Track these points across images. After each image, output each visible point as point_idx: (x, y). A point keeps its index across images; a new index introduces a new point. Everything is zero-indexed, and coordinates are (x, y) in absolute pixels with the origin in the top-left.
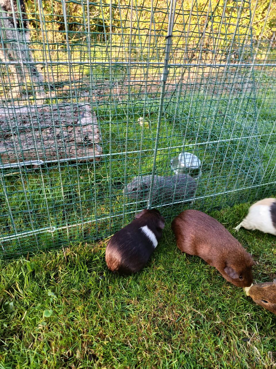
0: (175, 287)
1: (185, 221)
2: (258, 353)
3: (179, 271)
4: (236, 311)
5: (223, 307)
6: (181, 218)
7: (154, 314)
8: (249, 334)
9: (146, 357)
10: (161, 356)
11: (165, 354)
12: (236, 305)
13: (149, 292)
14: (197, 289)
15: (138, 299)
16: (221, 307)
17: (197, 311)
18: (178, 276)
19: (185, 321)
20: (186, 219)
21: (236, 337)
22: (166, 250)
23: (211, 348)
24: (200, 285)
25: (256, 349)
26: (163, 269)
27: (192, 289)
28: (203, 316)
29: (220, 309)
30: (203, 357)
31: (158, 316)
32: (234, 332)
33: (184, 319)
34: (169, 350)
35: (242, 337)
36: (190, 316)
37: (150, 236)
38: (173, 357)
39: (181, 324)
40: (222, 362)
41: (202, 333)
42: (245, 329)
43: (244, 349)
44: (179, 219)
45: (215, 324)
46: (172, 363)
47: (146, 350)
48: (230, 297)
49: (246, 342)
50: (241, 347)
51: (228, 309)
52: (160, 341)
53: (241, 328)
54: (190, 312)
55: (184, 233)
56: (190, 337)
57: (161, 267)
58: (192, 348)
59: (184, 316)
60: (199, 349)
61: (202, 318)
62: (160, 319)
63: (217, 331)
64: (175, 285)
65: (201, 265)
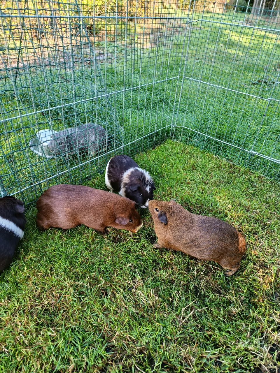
0: (51, 269)
1: (53, 197)
2: (143, 295)
3: (55, 251)
4: (119, 267)
5: (106, 268)
6: (48, 196)
7: (32, 306)
8: (134, 282)
9: (27, 353)
10: (45, 344)
11: (49, 340)
12: (118, 261)
13: (21, 286)
14: (76, 262)
15: (9, 299)
16: (103, 269)
17: (78, 283)
18: (54, 257)
19: (67, 297)
20: (54, 195)
21: (122, 290)
22: (37, 236)
23: (98, 311)
24: (79, 257)
25: (140, 292)
26: (34, 255)
27: (71, 263)
28: (85, 284)
29: (103, 271)
30: (91, 324)
31: (36, 305)
32: (120, 286)
33: (66, 296)
34: (53, 333)
35: (127, 288)
36: (71, 291)
37: (7, 226)
38: (59, 338)
39: (64, 302)
40: (111, 318)
41: (87, 301)
42: (129, 280)
43: (130, 297)
44: (46, 197)
45: (100, 287)
46: (58, 345)
47: (27, 346)
48: (111, 256)
49: (131, 290)
50: (128, 297)
51: (110, 269)
52: (41, 330)
53: (125, 280)
54: (71, 286)
55: (56, 210)
56: (75, 311)
57: (32, 255)
58: (79, 320)
59: (66, 293)
60: (85, 318)
61: (85, 287)
62: (39, 308)
63: (103, 293)
64: (51, 268)
65: (77, 237)
